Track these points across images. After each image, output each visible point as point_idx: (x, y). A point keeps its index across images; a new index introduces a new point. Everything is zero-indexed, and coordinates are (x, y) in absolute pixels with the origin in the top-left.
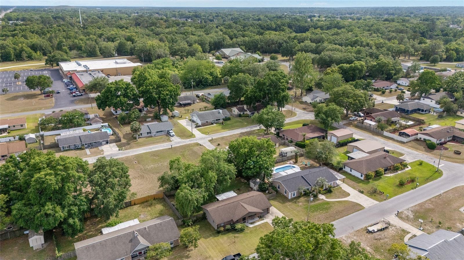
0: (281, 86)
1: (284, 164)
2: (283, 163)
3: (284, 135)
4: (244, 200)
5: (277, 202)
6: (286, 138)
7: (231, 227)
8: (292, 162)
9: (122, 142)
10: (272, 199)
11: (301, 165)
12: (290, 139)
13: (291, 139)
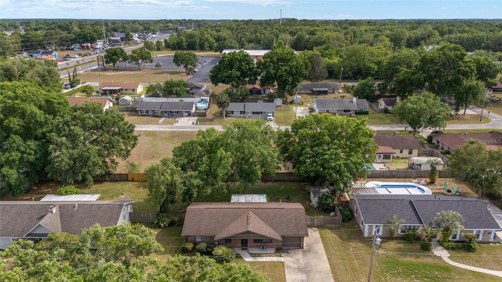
0: (461, 66)
1: (405, 181)
2: (404, 179)
3: (438, 142)
4: (261, 210)
5: (334, 236)
6: (441, 146)
7: (208, 247)
8: (423, 182)
9: (207, 117)
10: (331, 229)
11: (440, 189)
12: (447, 149)
13: (449, 148)
